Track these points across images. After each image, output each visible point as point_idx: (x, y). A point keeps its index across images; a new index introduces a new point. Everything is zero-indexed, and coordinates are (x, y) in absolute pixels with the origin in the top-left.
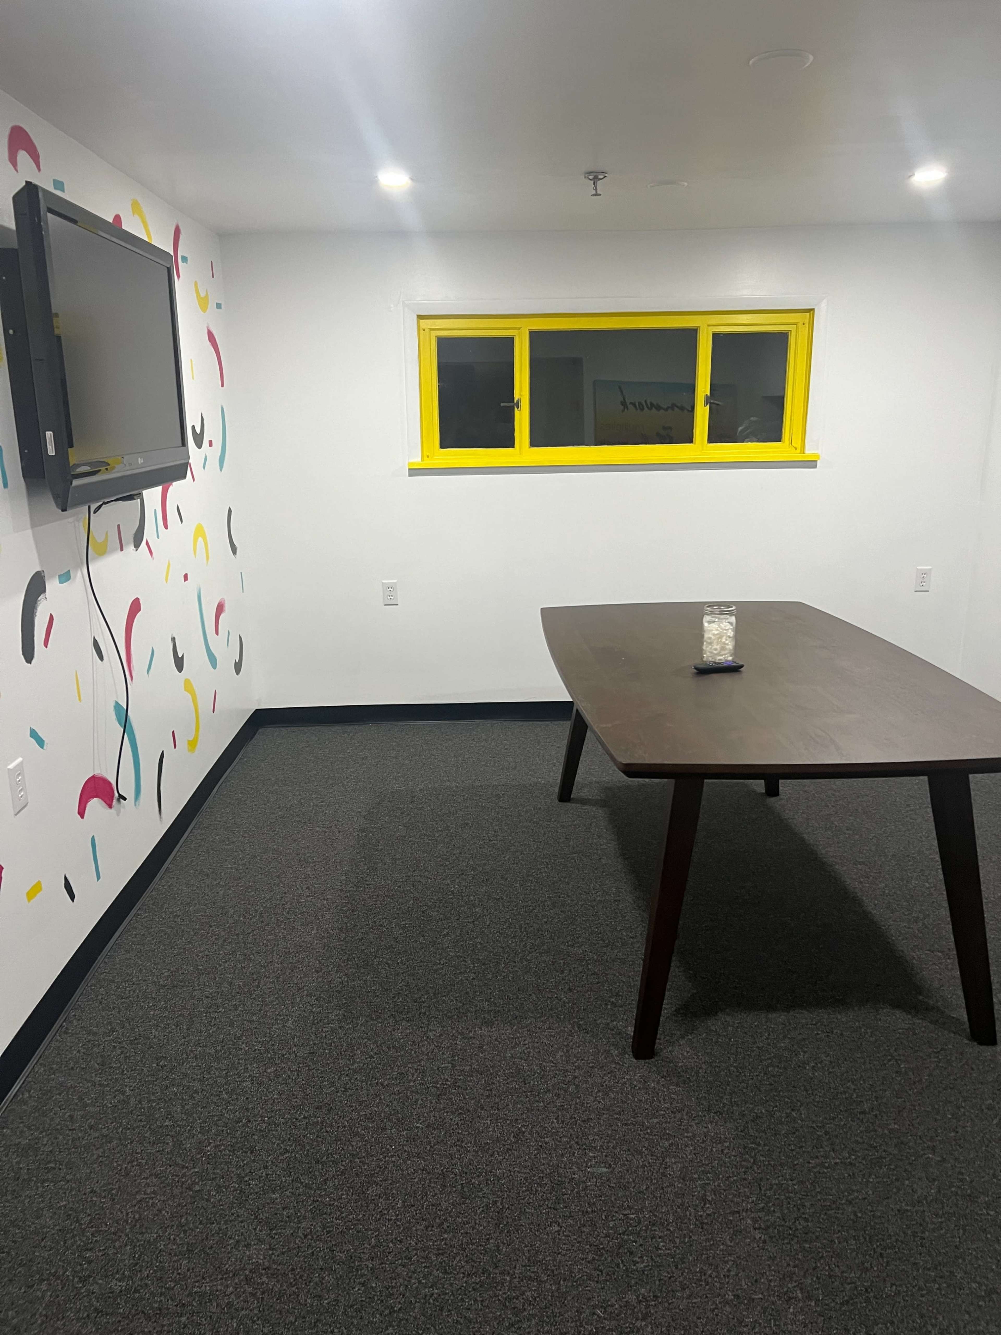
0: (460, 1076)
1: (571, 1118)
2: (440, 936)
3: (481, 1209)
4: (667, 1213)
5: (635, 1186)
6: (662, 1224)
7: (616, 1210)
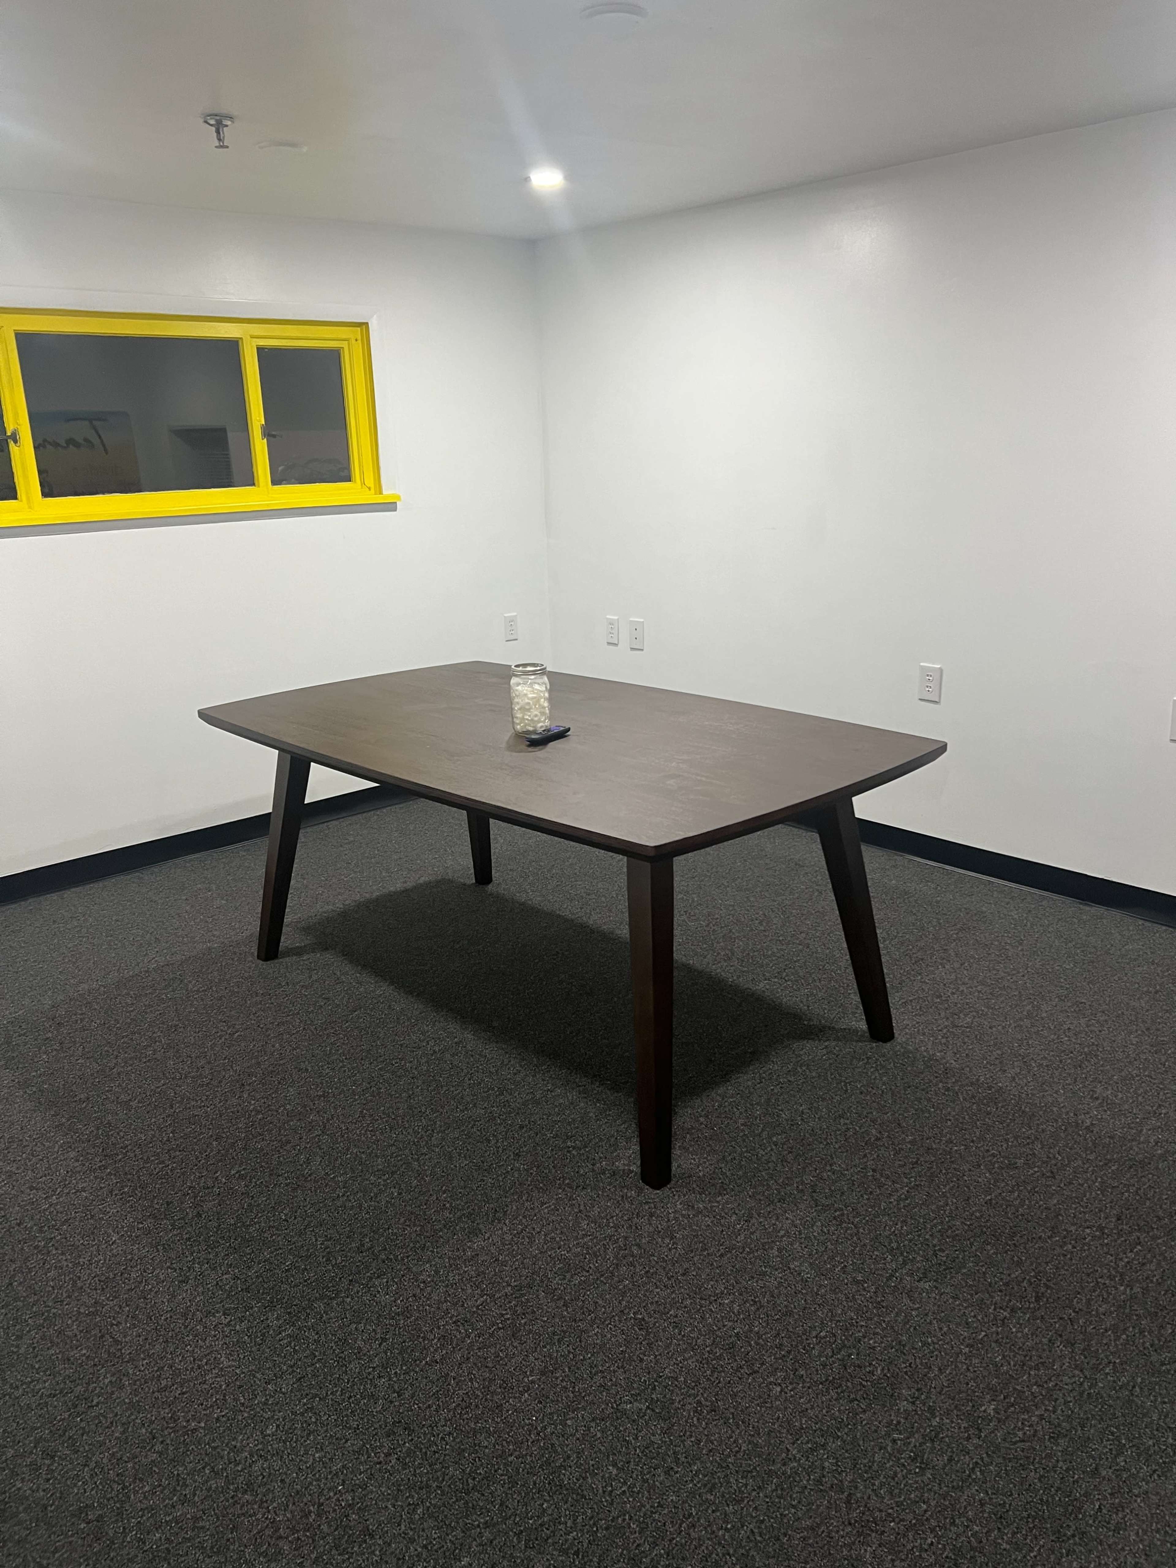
0: (510, 1302)
1: (669, 1279)
2: (302, 1165)
3: (695, 1419)
4: (844, 1312)
5: (795, 1306)
6: (852, 1325)
7: (804, 1337)
